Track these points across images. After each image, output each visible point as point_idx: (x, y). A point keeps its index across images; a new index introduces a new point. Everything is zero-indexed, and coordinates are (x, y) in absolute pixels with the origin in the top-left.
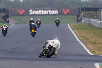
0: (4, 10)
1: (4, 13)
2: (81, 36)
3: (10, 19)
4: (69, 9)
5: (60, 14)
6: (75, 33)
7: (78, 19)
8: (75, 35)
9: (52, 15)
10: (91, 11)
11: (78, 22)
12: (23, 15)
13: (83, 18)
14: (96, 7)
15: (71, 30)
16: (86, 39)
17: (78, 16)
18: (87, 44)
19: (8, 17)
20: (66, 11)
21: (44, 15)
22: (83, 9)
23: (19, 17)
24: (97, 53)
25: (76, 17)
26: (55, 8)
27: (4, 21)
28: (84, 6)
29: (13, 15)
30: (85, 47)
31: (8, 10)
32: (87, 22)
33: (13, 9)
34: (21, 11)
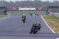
0: (4, 8)
1: (4, 9)
2: (49, 23)
4: (42, 7)
5: (37, 10)
6: (45, 21)
8: (45, 22)
10: (55, 8)
11: (47, 14)
12: (15, 10)
13: (50, 12)
15: (43, 19)
16: (52, 24)
18: (52, 27)
19: (7, 12)
20: (40, 8)
22: (50, 7)
23: (13, 12)
24: (58, 32)
25: (46, 11)
26: (34, 7)
27: (4, 14)
29: (10, 11)
30: (51, 29)
31: (7, 8)
32: (52, 15)
33: (10, 7)
34: (14, 8)
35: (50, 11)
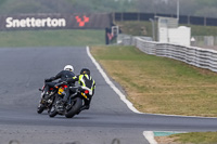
2: (115, 74)
4: (88, 16)
5: (71, 25)
6: (102, 67)
7: (107, 38)
8: (101, 71)
9: (52, 28)
10: (136, 19)
11: (107, 43)
13: (119, 36)
14: (148, 11)
15: (94, 61)
16: (124, 79)
17: (108, 31)
18: (127, 90)
20: (82, 20)
21: (36, 28)
22: (118, 17)
24: (150, 110)
25: (104, 32)
26: (59, 15)
28: (120, 10)
30: (123, 97)
35: (120, 32)
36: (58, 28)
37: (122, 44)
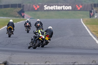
0: (19, 6)
1: (19, 8)
2: (94, 31)
3: (26, 14)
4: (82, 5)
5: (74, 9)
6: (88, 28)
7: (90, 15)
8: (88, 30)
9: (65, 10)
11: (90, 17)
12: (38, 10)
13: (96, 14)
15: (84, 25)
17: (91, 12)
20: (79, 7)
21: (58, 10)
22: (95, 5)
23: (34, 12)
25: (89, 12)
26: (68, 4)
27: (20, 16)
28: (96, 3)
29: (29, 10)
31: (23, 5)
33: (28, 5)
34: (36, 7)
35: (96, 12)
36: (68, 10)
37: (97, 18)
